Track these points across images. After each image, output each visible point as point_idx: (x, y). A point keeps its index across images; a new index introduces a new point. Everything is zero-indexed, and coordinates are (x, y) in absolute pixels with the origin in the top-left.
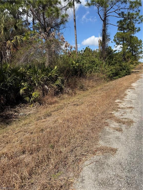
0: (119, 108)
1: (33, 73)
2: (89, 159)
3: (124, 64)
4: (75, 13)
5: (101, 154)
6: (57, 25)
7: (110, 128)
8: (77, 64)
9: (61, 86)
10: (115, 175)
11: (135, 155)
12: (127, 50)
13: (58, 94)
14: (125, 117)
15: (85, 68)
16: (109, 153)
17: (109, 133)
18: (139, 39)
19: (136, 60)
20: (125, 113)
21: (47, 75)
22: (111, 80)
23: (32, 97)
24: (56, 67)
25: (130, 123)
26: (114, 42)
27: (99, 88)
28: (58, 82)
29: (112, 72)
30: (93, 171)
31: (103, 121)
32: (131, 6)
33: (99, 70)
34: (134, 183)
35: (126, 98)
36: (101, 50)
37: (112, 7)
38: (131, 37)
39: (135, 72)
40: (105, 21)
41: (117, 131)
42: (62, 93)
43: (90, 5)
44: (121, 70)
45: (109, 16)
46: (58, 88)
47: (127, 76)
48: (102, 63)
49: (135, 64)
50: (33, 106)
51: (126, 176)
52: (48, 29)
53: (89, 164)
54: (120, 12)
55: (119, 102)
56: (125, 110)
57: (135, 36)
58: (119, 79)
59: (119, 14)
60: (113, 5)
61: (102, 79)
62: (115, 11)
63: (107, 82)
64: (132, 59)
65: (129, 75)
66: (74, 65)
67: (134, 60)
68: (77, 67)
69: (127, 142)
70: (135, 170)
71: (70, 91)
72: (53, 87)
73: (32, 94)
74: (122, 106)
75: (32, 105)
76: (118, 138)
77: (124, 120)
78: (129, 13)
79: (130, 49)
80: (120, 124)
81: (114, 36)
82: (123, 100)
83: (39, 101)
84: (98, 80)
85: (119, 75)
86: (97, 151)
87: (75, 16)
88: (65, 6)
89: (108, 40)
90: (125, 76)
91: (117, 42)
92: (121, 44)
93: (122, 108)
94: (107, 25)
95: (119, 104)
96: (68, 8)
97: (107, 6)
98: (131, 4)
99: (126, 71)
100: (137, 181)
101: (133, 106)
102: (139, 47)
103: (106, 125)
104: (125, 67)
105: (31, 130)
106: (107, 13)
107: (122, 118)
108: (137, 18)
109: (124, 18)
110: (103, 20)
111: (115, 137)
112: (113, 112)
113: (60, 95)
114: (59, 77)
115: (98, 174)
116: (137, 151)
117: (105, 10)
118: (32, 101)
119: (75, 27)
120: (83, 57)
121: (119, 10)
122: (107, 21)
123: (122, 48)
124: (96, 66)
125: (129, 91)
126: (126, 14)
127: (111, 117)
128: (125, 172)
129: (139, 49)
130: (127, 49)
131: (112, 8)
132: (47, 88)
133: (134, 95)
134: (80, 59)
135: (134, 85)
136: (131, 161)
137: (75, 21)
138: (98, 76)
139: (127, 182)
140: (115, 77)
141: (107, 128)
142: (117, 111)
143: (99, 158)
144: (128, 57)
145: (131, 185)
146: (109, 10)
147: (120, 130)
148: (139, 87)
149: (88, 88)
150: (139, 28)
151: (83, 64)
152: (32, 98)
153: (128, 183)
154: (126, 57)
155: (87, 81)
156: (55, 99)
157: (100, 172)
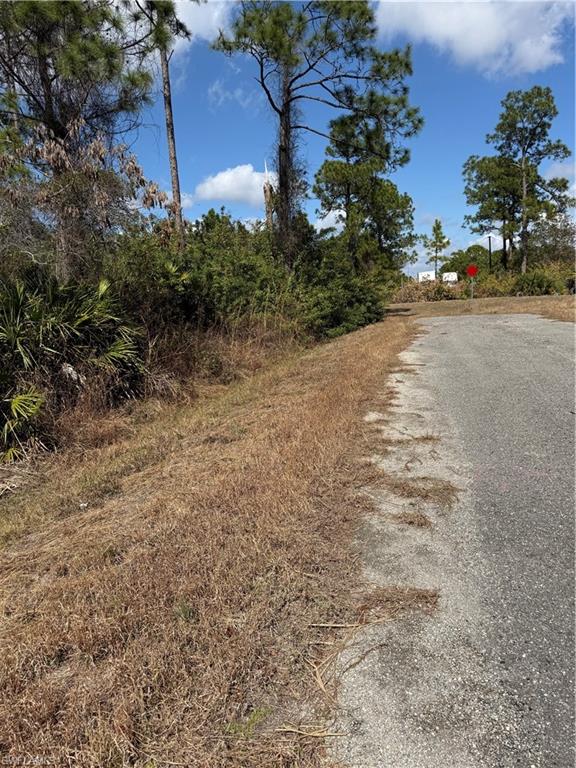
0: (388, 442)
1: (8, 312)
2: (350, 643)
3: (358, 281)
4: (167, 71)
5: (386, 617)
6: (103, 115)
7: (383, 519)
8: (185, 276)
9: (133, 363)
10: (463, 686)
11: (502, 605)
12: (362, 231)
13: (119, 399)
14: (421, 474)
15: (219, 294)
16: (414, 609)
17: (386, 538)
18: (401, 193)
19: (395, 269)
20: (414, 458)
21: (70, 319)
22: (318, 340)
23: (12, 418)
24: (103, 287)
25: (445, 493)
26: (314, 196)
27: (282, 371)
28: (122, 350)
29: (322, 310)
30: (383, 685)
31: (352, 493)
32: (377, 71)
33: (271, 300)
34: (534, 699)
35: (397, 406)
36: (274, 225)
37: (312, 63)
38: (376, 182)
39: (397, 310)
40: (285, 113)
41: (410, 527)
42: (137, 396)
43: (230, 49)
44: (350, 304)
45: (300, 97)
46: (124, 373)
47: (372, 326)
48: (283, 277)
49: (391, 283)
50: (15, 458)
51: (501, 681)
52: (73, 124)
53: (357, 659)
54: (340, 87)
55: (378, 422)
56: (412, 449)
57: (388, 181)
58: (348, 337)
59: (337, 95)
60: (315, 59)
61: (284, 335)
62: (321, 83)
63: (307, 348)
64: (379, 262)
65: (378, 321)
66: (173, 281)
67: (387, 266)
68: (184, 285)
69: (460, 564)
70: (524, 656)
71: (174, 386)
72: (98, 371)
73: (9, 403)
74: (396, 436)
75: (10, 451)
76: (422, 551)
77: (421, 485)
78: (372, 94)
79: (370, 225)
80: (413, 500)
81: (316, 176)
82: (391, 413)
83: (44, 433)
84: (271, 339)
85: (344, 323)
86: (370, 609)
87: (168, 83)
88: (138, 39)
89: (299, 187)
90: (363, 325)
91: (326, 199)
92: (339, 207)
93: (400, 442)
94: (293, 132)
95: (383, 427)
96: (150, 49)
97: (297, 61)
98: (376, 63)
99: (369, 308)
100: (542, 694)
101: (435, 435)
102: (402, 221)
103: (366, 509)
104: (364, 294)
105: (55, 558)
106: (294, 86)
107: (413, 479)
108: (401, 116)
109: (356, 110)
110: (280, 108)
111: (413, 550)
112: (373, 460)
113: (128, 404)
114: (125, 328)
115: (403, 690)
116: (505, 589)
117: (288, 74)
118: (10, 435)
119: (170, 125)
120: (208, 250)
121: (337, 80)
122: (295, 113)
123: (343, 220)
124: (261, 288)
125: (398, 381)
126: (361, 99)
127: (374, 478)
128: (494, 666)
129: (402, 229)
130: (363, 225)
131: (311, 67)
132: (74, 377)
133: (421, 393)
134: (197, 255)
135: (407, 357)
136: (497, 627)
137: (170, 104)
138: (270, 326)
139: (511, 703)
140: (330, 332)
141: (374, 520)
142: (386, 453)
143: (383, 632)
144: (367, 256)
145: (530, 709)
146: (300, 76)
147: (422, 523)
148: (428, 364)
149: (241, 373)
150: (406, 152)
151: (210, 276)
152: (9, 422)
153: (518, 706)
154: (359, 256)
155: (235, 346)
156: (115, 420)
157: (409, 684)
